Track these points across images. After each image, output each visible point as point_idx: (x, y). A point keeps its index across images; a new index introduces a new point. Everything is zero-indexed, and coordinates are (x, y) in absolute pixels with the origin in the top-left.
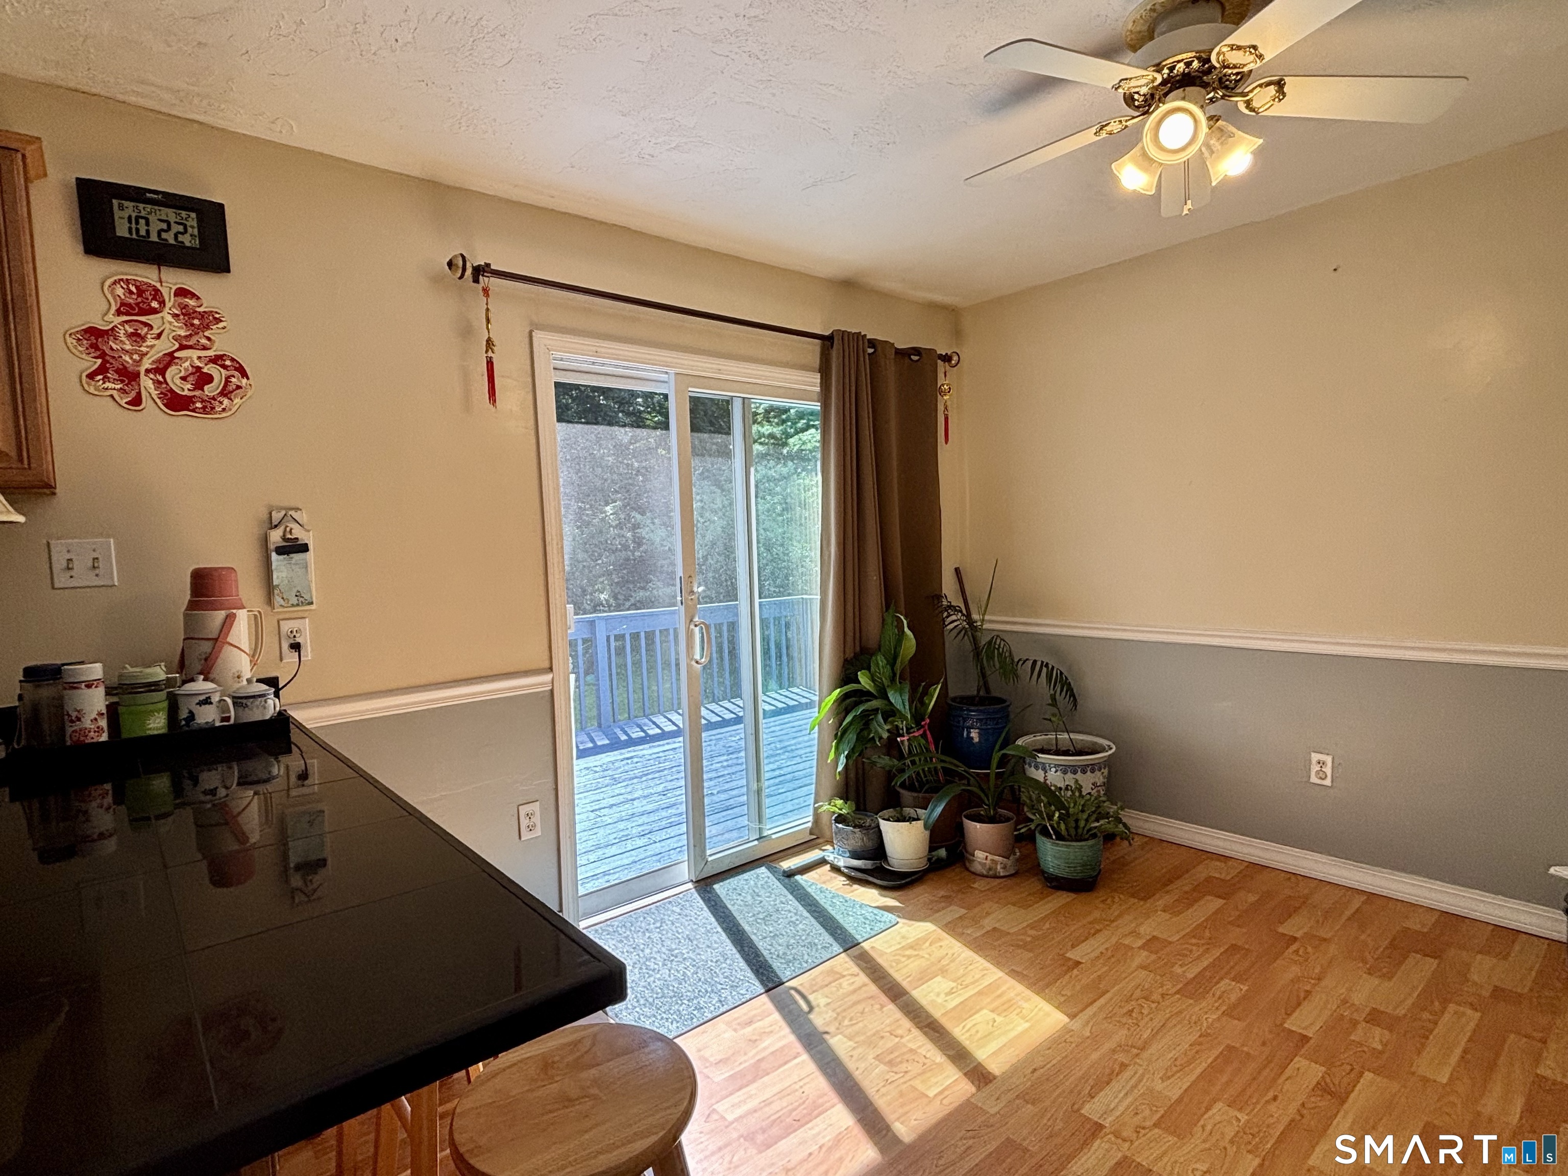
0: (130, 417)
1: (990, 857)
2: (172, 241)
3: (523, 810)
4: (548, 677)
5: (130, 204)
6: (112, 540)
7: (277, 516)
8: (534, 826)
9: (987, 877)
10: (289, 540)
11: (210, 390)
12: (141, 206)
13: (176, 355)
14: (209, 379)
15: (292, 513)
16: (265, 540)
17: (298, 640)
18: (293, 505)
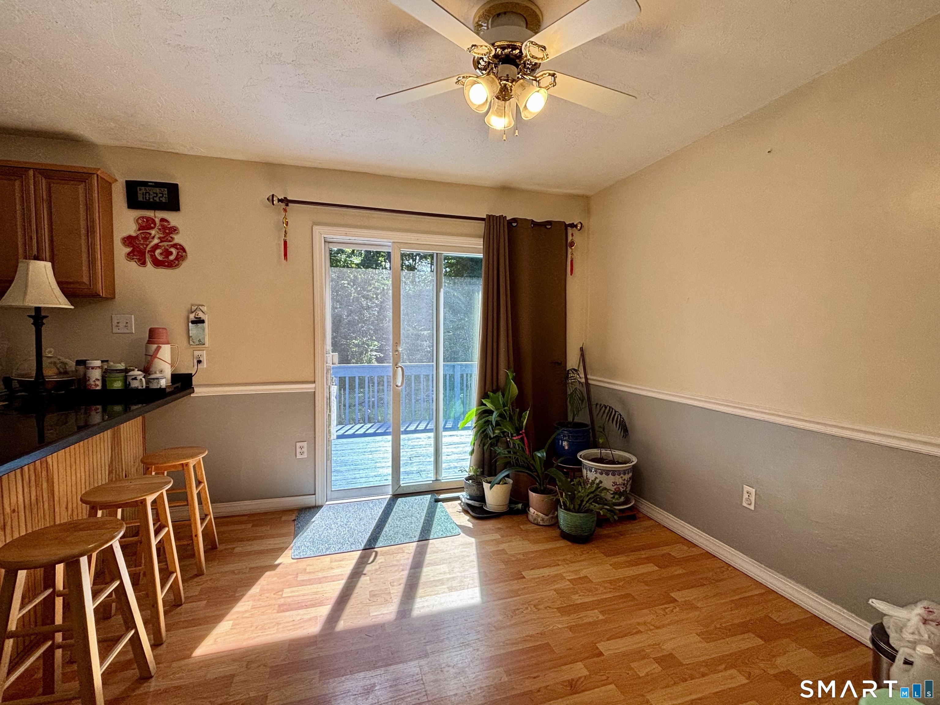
0: (141, 269)
1: (536, 512)
2: (158, 201)
3: (298, 445)
4: (313, 386)
5: (143, 188)
6: (133, 316)
7: (194, 308)
8: (303, 452)
9: (533, 524)
10: (197, 318)
11: (172, 258)
12: (147, 188)
13: (159, 244)
14: (171, 253)
15: (200, 307)
16: (188, 318)
17: (201, 359)
18: (201, 303)
